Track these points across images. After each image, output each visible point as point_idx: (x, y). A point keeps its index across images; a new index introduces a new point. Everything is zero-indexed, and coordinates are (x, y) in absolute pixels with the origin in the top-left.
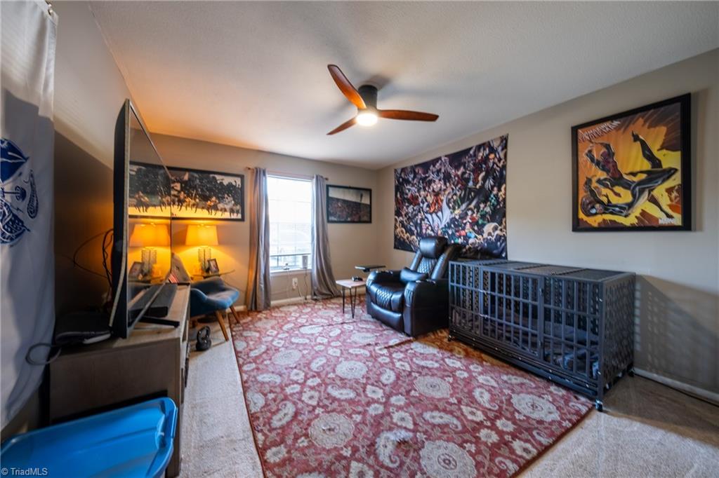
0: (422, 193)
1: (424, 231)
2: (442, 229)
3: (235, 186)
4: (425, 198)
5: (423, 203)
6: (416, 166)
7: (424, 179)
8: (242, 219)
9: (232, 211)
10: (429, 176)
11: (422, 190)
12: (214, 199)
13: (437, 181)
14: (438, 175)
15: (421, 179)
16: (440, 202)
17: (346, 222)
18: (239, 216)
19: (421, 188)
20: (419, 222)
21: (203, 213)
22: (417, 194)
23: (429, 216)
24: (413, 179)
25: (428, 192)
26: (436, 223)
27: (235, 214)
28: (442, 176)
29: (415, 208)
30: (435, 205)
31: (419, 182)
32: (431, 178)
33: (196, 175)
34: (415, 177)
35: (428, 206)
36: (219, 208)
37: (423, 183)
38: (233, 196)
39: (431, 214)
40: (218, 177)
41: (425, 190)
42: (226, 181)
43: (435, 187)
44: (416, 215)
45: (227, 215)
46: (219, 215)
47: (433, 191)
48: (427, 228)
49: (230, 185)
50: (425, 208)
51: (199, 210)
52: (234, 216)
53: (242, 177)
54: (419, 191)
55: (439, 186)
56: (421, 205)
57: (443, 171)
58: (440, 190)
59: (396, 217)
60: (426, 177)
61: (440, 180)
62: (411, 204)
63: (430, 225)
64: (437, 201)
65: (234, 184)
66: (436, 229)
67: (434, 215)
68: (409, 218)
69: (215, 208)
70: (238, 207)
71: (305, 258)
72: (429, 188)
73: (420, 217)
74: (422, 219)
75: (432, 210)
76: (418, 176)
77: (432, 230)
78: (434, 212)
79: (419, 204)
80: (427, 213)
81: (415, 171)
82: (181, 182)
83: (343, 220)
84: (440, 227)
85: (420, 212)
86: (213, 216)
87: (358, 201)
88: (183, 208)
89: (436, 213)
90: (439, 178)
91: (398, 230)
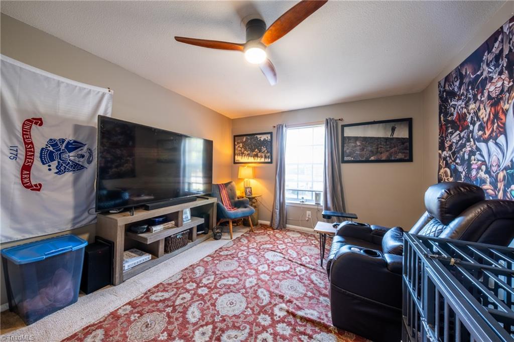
0: (472, 106)
1: (474, 173)
2: (506, 169)
3: (267, 140)
4: (476, 113)
5: (474, 124)
6: (462, 65)
7: (473, 83)
8: (271, 162)
9: (266, 157)
10: (482, 74)
11: (472, 102)
12: (256, 150)
13: (495, 76)
14: (496, 66)
15: (470, 83)
16: (501, 116)
17: (367, 161)
18: (269, 160)
19: (470, 99)
20: (466, 157)
21: (251, 159)
22: (465, 110)
23: (482, 146)
24: (460, 88)
25: (482, 102)
26: (494, 159)
27: (267, 159)
28: (504, 62)
29: (462, 135)
30: (493, 123)
31: (467, 90)
32: (485, 74)
33: (249, 137)
34: (461, 84)
35: (481, 128)
36: (259, 156)
37: (473, 89)
38: (266, 147)
39: (486, 141)
40: (259, 136)
41: (476, 100)
42: (263, 137)
43: (492, 89)
44: (464, 146)
45: (263, 160)
46: (259, 160)
47: (489, 97)
48: (479, 168)
49: (265, 140)
50: (477, 133)
51: (250, 158)
52: (267, 160)
53: (271, 133)
54: (467, 106)
55: (499, 84)
56: (471, 127)
57: (506, 52)
58: (502, 91)
59: (440, 152)
60: (478, 77)
61: (501, 73)
62: (456, 128)
63: (484, 163)
64: (496, 116)
65: (267, 139)
66: (494, 169)
67: (491, 143)
68: (454, 153)
69: (256, 156)
70: (269, 154)
71: (317, 195)
72: (483, 94)
73: (468, 149)
74: (472, 153)
75: (488, 133)
76: (466, 80)
77: (488, 172)
78: (490, 137)
79: (468, 127)
80: (479, 140)
81: (461, 74)
82: (242, 142)
83: (364, 159)
84: (502, 167)
85: (468, 140)
86: (256, 161)
87: (389, 135)
88: (243, 157)
89: (495, 139)
90: (498, 70)
91: (442, 171)
